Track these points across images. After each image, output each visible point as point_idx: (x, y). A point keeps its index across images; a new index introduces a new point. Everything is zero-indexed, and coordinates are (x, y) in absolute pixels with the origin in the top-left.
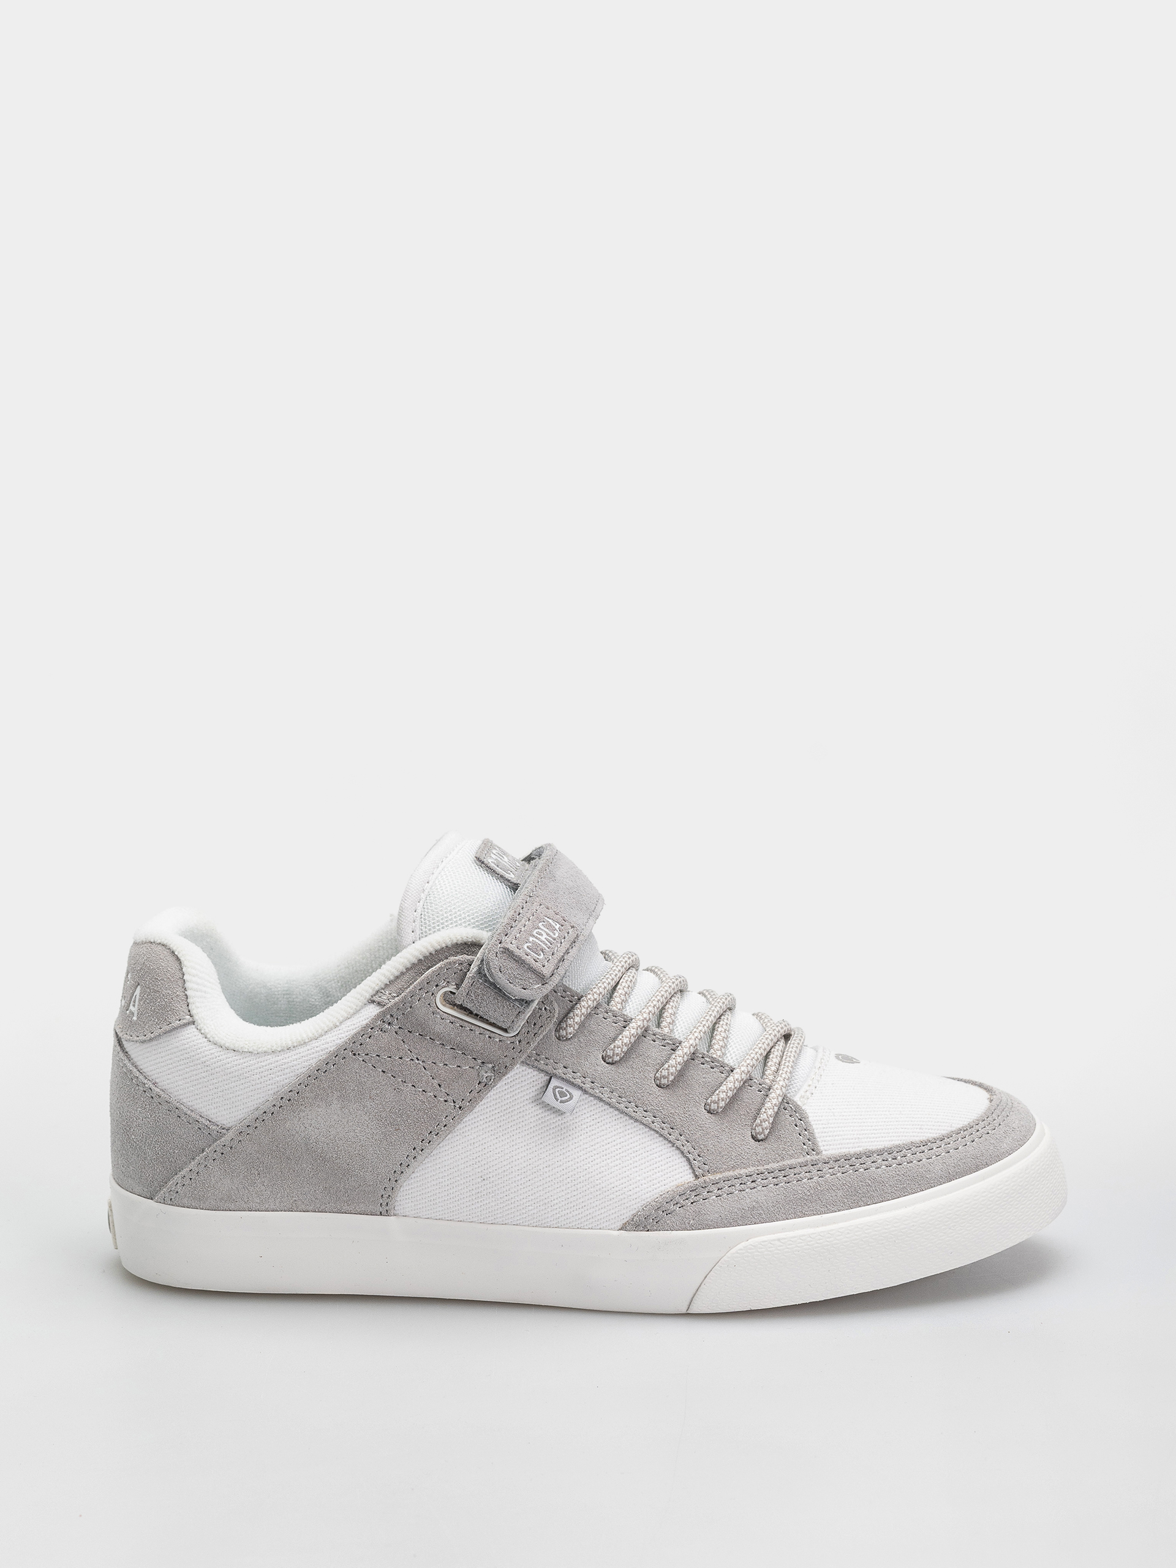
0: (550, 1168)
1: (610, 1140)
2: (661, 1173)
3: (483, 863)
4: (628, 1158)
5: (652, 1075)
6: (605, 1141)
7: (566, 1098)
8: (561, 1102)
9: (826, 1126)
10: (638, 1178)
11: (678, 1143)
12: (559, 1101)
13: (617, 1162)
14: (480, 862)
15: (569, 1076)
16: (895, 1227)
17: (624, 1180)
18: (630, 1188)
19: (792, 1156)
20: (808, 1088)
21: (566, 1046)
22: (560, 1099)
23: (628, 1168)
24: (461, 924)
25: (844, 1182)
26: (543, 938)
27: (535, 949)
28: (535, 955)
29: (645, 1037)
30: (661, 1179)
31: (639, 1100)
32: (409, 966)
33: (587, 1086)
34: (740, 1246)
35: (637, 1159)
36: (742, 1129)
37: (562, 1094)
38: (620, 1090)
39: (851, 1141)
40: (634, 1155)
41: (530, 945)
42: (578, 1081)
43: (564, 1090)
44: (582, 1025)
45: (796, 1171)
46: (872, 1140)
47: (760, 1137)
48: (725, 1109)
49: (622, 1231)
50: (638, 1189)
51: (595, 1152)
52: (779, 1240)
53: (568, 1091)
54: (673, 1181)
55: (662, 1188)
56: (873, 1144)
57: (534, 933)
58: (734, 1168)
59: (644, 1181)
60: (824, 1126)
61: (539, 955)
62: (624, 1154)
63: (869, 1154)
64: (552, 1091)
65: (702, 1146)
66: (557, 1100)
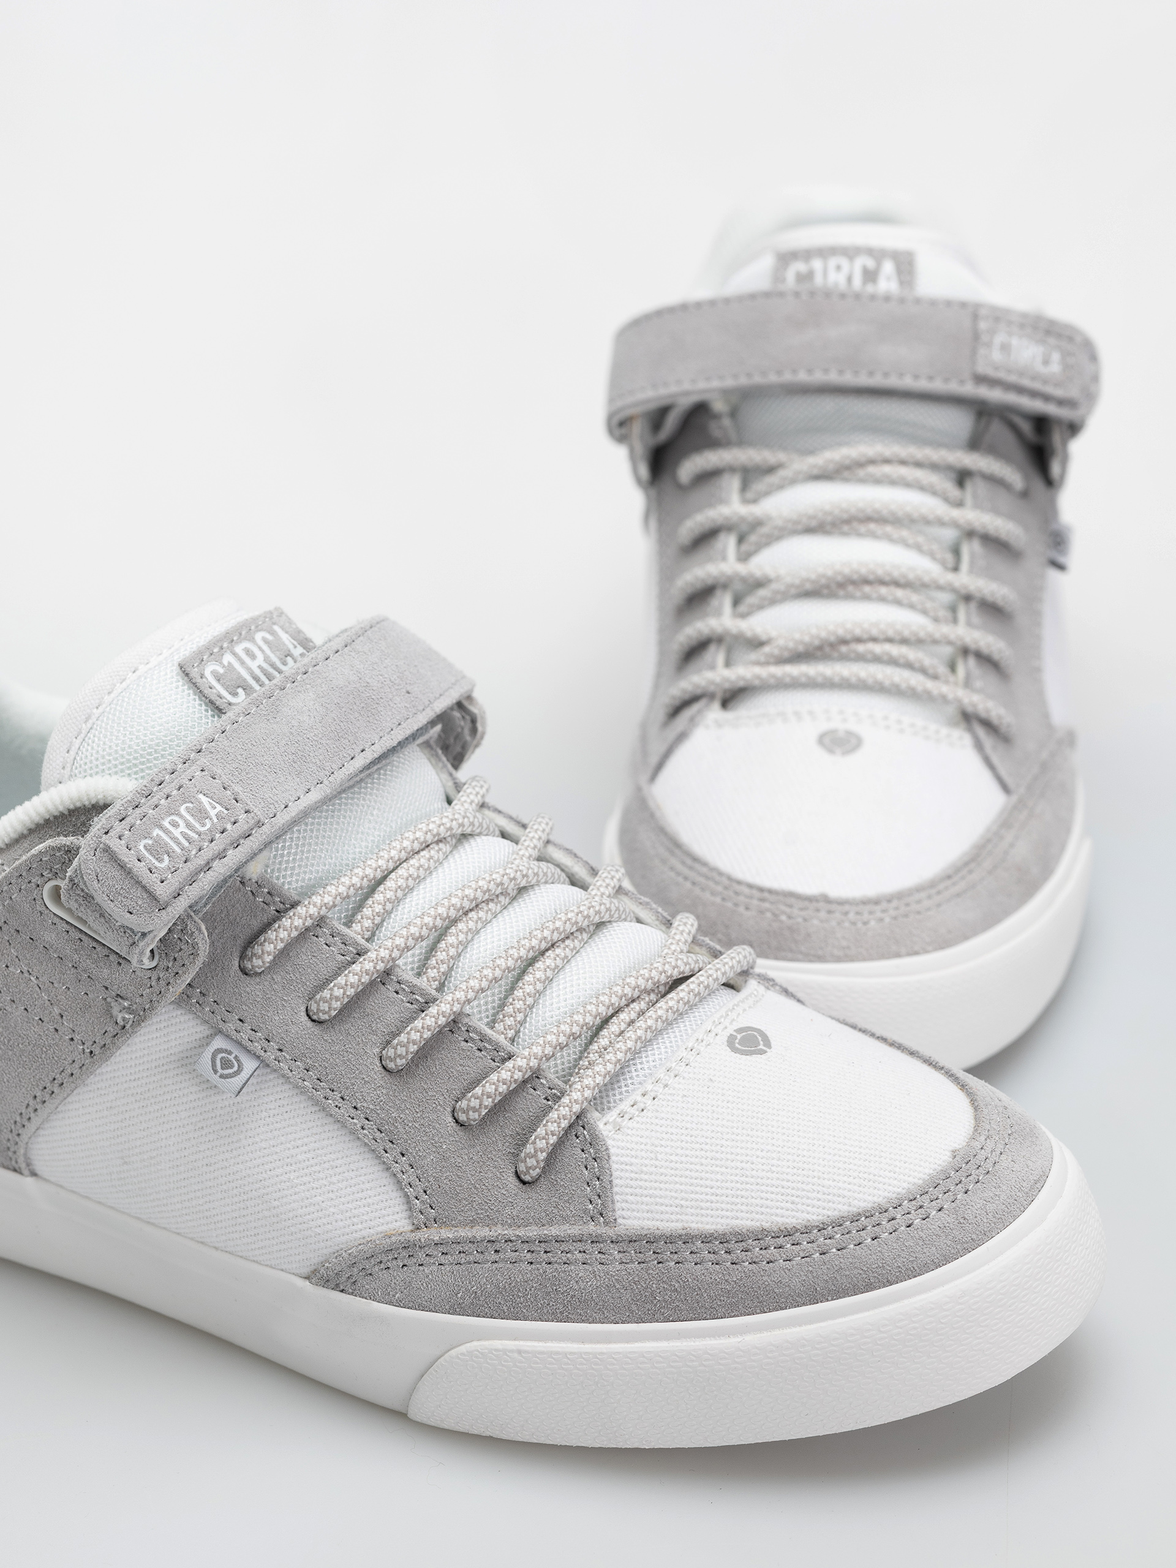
0: (212, 1169)
1: (299, 1142)
2: (366, 1209)
3: (187, 675)
4: (321, 1175)
5: (377, 1050)
6: (292, 1142)
7: (230, 1071)
8: (221, 1076)
9: (637, 1176)
10: (332, 1210)
11: (397, 1168)
12: (219, 1074)
13: (305, 1179)
14: (184, 671)
15: (244, 1036)
16: (705, 1366)
17: (312, 1209)
18: (319, 1222)
19: (565, 1220)
20: (639, 1098)
21: (252, 988)
22: (220, 1071)
23: (319, 1191)
24: (122, 771)
25: (636, 1279)
26: (176, 833)
27: (159, 849)
28: (154, 861)
29: (383, 984)
30: (365, 1217)
31: (347, 1089)
32: (33, 826)
33: (270, 1056)
34: (463, 1349)
35: (334, 1179)
36: (502, 1159)
37: (226, 1064)
38: (320, 1068)
39: (668, 1209)
40: (331, 1172)
41: (150, 842)
42: (257, 1047)
43: (231, 1057)
44: (284, 954)
45: (564, 1246)
46: (703, 1212)
47: (527, 1178)
48: (483, 1121)
49: (307, 1283)
50: (329, 1227)
51: (275, 1157)
52: (519, 1352)
53: (238, 1061)
54: (383, 1224)
55: (365, 1233)
56: (704, 1219)
57: (166, 823)
58: (473, 1223)
59: (340, 1217)
60: (633, 1175)
61: (161, 860)
62: (317, 1168)
63: (687, 1239)
64: (210, 1057)
65: (431, 1179)
66: (215, 1072)
